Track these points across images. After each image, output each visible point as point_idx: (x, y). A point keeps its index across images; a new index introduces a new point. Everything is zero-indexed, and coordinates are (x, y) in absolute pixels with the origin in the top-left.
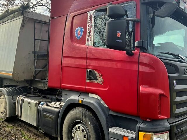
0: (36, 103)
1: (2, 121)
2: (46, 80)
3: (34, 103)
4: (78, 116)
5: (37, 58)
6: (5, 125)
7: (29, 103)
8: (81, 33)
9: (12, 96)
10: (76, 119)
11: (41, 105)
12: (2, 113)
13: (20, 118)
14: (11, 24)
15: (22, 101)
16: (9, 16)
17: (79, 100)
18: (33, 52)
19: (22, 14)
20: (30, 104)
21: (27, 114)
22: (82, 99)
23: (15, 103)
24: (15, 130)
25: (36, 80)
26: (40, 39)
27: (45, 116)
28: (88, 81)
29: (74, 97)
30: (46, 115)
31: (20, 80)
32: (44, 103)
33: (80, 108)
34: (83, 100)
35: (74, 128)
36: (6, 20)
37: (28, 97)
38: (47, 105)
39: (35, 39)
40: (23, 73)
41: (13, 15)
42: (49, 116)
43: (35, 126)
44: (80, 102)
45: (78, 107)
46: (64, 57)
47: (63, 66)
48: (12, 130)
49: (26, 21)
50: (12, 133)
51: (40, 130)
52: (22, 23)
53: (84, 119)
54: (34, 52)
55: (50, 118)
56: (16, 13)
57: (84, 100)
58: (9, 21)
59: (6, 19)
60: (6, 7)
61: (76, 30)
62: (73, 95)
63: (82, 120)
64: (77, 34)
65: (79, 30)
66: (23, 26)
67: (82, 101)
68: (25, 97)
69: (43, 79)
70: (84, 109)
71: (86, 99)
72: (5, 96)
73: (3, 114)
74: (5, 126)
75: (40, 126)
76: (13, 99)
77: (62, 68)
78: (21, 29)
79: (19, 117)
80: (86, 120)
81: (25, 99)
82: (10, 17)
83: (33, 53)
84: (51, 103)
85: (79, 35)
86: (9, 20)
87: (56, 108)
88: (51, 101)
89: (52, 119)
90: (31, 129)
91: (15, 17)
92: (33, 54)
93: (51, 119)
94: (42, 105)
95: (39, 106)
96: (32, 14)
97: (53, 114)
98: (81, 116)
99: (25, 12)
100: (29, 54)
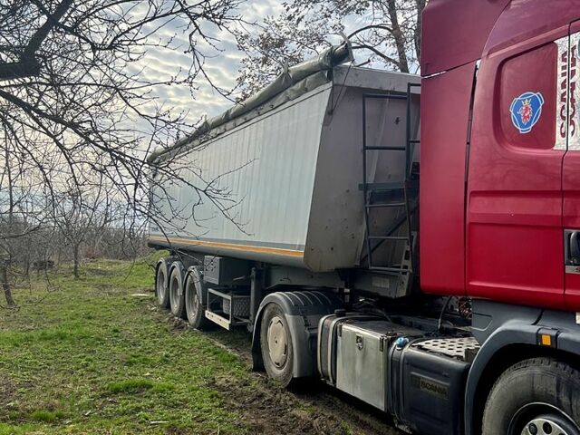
0: (382, 341)
1: (282, 389)
2: (399, 267)
3: (375, 340)
4: (539, 387)
5: (371, 203)
6: (290, 400)
7: (358, 337)
8: (534, 112)
9: (305, 318)
10: (534, 397)
11: (399, 346)
12: (278, 364)
13: (330, 383)
14: (294, 111)
15: (337, 332)
16: (288, 91)
17: (541, 335)
18: (360, 185)
19: (330, 78)
20: (361, 341)
21: (354, 371)
22: (554, 333)
23: (314, 338)
24: (322, 417)
25: (373, 268)
26: (378, 145)
27: (416, 382)
28: (570, 270)
29: (519, 325)
30: (419, 378)
31: (325, 269)
32: (407, 340)
33: (546, 360)
34: (557, 335)
35: (527, 427)
36: (282, 102)
37: (353, 321)
38: (420, 348)
39: (365, 148)
40: (332, 249)
41: (300, 84)
42: (431, 383)
43: (383, 410)
44: (546, 341)
45: (538, 359)
46: (472, 193)
47: (471, 224)
48: (315, 418)
49: (341, 98)
50: (314, 425)
51: (400, 423)
52: (328, 103)
53: (565, 400)
54: (364, 187)
55: (432, 388)
56: (308, 79)
57: (562, 335)
58: (289, 103)
59: (281, 98)
60: (260, 65)
61: (513, 104)
62: (512, 318)
63: (556, 401)
64: (519, 116)
65: (527, 103)
66: (330, 112)
67: (555, 339)
68: (342, 321)
69: (387, 266)
70: (561, 366)
71: (567, 332)
72: (284, 317)
73: (280, 368)
74: (291, 403)
75: (398, 412)
76: (306, 325)
77: (469, 229)
78: (326, 123)
79: (328, 379)
80: (574, 403)
81: (346, 327)
82: (293, 90)
83: (360, 189)
84: (431, 341)
85: (525, 117)
86: (288, 99)
87: (451, 357)
88: (426, 335)
89: (441, 391)
90: (367, 419)
91: (307, 91)
92: (362, 192)
93: (437, 393)
94: (402, 346)
95: (392, 349)
96: (357, 75)
97: (445, 376)
98: (554, 389)
99: (336, 70)
100: (348, 191)
